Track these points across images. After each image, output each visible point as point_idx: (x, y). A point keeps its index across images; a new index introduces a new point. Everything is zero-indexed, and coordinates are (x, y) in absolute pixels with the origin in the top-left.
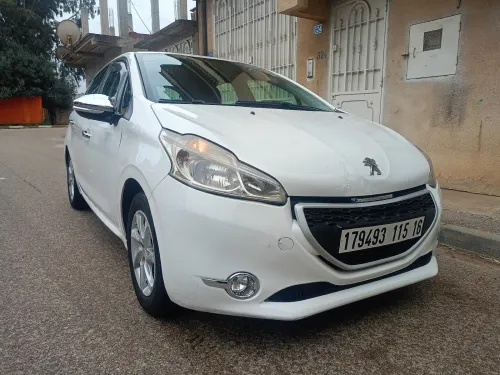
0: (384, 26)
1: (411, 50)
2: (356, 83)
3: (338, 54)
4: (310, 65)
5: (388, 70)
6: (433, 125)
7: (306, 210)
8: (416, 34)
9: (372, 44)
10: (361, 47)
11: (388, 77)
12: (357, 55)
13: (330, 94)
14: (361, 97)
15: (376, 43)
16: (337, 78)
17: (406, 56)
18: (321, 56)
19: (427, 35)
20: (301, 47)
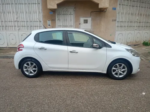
0: (73, 16)
1: (81, 23)
3: (59, 20)
4: (49, 22)
5: (75, 26)
15: (71, 20)
16: (59, 27)
18: (53, 20)
19: (84, 20)
20: (44, 17)
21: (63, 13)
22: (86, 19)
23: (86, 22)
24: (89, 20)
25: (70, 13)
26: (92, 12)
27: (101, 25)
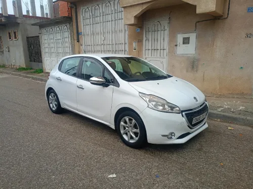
0: (167, 32)
1: (178, 44)
2: (156, 54)
3: (147, 41)
4: (134, 45)
5: (169, 49)
6: (187, 72)
7: (186, 114)
8: (180, 38)
9: (162, 39)
10: (157, 39)
11: (169, 52)
12: (156, 42)
13: (144, 57)
14: (158, 59)
15: (164, 39)
16: (147, 51)
17: (176, 45)
18: (140, 41)
19: (184, 39)
20: (130, 36)
21: (153, 29)
22: (186, 36)
23: (186, 41)
24: (193, 37)
25: (162, 28)
26: (198, 22)
27: (215, 47)
